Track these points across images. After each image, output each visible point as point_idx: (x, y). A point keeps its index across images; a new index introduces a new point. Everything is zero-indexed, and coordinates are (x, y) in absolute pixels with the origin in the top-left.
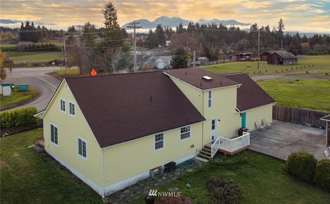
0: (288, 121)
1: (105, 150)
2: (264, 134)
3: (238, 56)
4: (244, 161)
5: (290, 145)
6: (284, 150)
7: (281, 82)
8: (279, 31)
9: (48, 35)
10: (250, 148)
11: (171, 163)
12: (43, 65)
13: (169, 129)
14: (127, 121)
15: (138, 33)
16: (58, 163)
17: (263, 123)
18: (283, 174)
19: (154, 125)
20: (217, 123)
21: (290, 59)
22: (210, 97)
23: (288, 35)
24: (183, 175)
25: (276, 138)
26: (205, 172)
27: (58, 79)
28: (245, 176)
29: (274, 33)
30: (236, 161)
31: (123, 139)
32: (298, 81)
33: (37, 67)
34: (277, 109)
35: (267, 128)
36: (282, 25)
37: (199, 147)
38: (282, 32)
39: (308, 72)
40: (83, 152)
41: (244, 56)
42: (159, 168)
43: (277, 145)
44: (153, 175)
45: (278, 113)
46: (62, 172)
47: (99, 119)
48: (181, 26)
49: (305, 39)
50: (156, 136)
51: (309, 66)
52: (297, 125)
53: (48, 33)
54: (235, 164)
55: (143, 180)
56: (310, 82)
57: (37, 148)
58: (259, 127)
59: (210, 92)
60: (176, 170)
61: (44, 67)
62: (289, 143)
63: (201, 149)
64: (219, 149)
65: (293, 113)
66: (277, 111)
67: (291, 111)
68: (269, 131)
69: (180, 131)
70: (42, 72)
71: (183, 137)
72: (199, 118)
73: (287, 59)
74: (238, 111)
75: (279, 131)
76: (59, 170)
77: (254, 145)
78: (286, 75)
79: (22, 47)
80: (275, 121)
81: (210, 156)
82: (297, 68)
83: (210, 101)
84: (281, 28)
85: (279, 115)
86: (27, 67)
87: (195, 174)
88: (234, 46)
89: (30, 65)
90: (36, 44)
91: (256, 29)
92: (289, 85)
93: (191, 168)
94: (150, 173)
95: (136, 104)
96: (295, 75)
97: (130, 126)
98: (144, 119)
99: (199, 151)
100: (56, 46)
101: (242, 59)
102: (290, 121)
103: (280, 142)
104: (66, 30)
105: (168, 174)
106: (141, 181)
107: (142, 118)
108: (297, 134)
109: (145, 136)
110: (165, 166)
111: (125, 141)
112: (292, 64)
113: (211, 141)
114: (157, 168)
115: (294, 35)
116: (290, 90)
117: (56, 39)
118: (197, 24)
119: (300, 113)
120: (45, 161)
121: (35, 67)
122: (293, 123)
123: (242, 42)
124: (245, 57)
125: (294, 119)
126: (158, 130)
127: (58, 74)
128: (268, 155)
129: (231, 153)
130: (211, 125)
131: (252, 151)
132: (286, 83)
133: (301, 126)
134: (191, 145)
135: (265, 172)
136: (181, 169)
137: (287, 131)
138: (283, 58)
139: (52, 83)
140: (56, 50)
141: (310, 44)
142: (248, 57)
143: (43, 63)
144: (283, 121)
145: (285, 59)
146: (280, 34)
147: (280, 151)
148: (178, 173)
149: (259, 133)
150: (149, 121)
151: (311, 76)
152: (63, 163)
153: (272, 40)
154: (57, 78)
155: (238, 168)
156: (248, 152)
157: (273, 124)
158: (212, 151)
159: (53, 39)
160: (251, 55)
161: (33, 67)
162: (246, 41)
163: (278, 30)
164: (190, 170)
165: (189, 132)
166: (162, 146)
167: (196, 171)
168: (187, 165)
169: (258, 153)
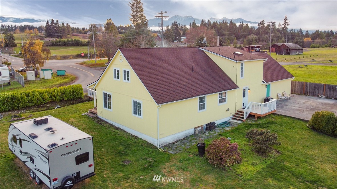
0: (304, 94)
1: (161, 106)
2: (286, 103)
3: (249, 48)
4: (273, 122)
5: (309, 110)
6: (305, 114)
7: (291, 67)
8: (284, 28)
9: (72, 32)
10: (275, 113)
11: (211, 123)
12: (71, 57)
13: (211, 93)
14: (175, 85)
15: (154, 31)
16: (112, 125)
17: (283, 95)
18: (307, 130)
19: (198, 90)
20: (247, 92)
21: (296, 49)
22: (242, 68)
23: (292, 31)
24: (222, 132)
25: (296, 106)
26: (241, 129)
27: (90, 67)
28: (276, 131)
29: (279, 29)
30: (266, 122)
31: (174, 98)
32: (306, 66)
33: (65, 59)
34: (294, 85)
35: (288, 99)
36: (287, 22)
37: (233, 111)
38: (287, 28)
39: (314, 60)
40: (138, 111)
41: (255, 47)
42: (202, 127)
43: (298, 110)
44: (197, 132)
45: (295, 88)
46: (117, 131)
47: (152, 82)
48: (194, 23)
49: (307, 35)
50: (200, 98)
51: (314, 56)
52: (312, 97)
53: (72, 30)
54: (265, 124)
55: (189, 136)
56: (317, 67)
57: (90, 115)
58: (281, 98)
59: (242, 64)
60: (216, 129)
61: (72, 59)
62: (308, 109)
63: (234, 114)
64: (250, 112)
65: (309, 87)
66: (294, 86)
67: (307, 86)
68: (290, 101)
69: (218, 96)
70: (72, 63)
71: (221, 101)
72: (233, 86)
73: (294, 50)
74: (264, 83)
75: (297, 101)
76: (114, 130)
77: (278, 110)
78: (295, 62)
79: (49, 42)
80: (293, 95)
81: (243, 118)
82: (303, 57)
83: (242, 72)
84: (286, 24)
85: (296, 90)
86: (56, 59)
87: (233, 131)
88: (243, 41)
89: (59, 58)
90: (62, 40)
91: (264, 25)
92: (299, 69)
93: (228, 127)
94: (195, 130)
95: (181, 72)
96: (303, 62)
97: (178, 89)
98: (189, 84)
99: (233, 115)
100: (80, 41)
101: (253, 51)
102: (306, 94)
103: (300, 108)
104: (87, 28)
105: (209, 132)
106: (188, 136)
107: (187, 83)
108: (314, 103)
109: (192, 97)
110: (207, 125)
111: (176, 100)
112: (298, 54)
113: (242, 107)
114: (200, 127)
115: (297, 31)
116: (300, 72)
117: (79, 36)
118: (209, 22)
119: (314, 87)
120: (100, 124)
121: (63, 59)
122: (309, 96)
123: (250, 37)
124: (255, 49)
125: (310, 92)
126: (202, 93)
127: (88, 64)
128: (292, 117)
129: (261, 115)
130: (243, 93)
131: (278, 115)
132: (296, 68)
133: (316, 98)
134: (227, 109)
135: (292, 129)
136: (219, 128)
137: (305, 101)
138: (290, 49)
139: (85, 70)
140: (81, 45)
141: (312, 39)
142: (258, 49)
143: (71, 56)
144: (299, 94)
145: (292, 50)
146: (285, 30)
147: (302, 114)
148: (218, 130)
149: (281, 102)
150: (193, 86)
151: (317, 62)
152: (116, 125)
153: (278, 35)
154: (88, 66)
155: (268, 127)
156: (274, 116)
157: (292, 96)
158: (245, 114)
159: (76, 36)
160: (261, 47)
161: (62, 59)
162: (255, 36)
163: (283, 26)
164: (228, 129)
165: (225, 97)
166: (204, 108)
167: (233, 129)
168: (224, 125)
169: (284, 116)
